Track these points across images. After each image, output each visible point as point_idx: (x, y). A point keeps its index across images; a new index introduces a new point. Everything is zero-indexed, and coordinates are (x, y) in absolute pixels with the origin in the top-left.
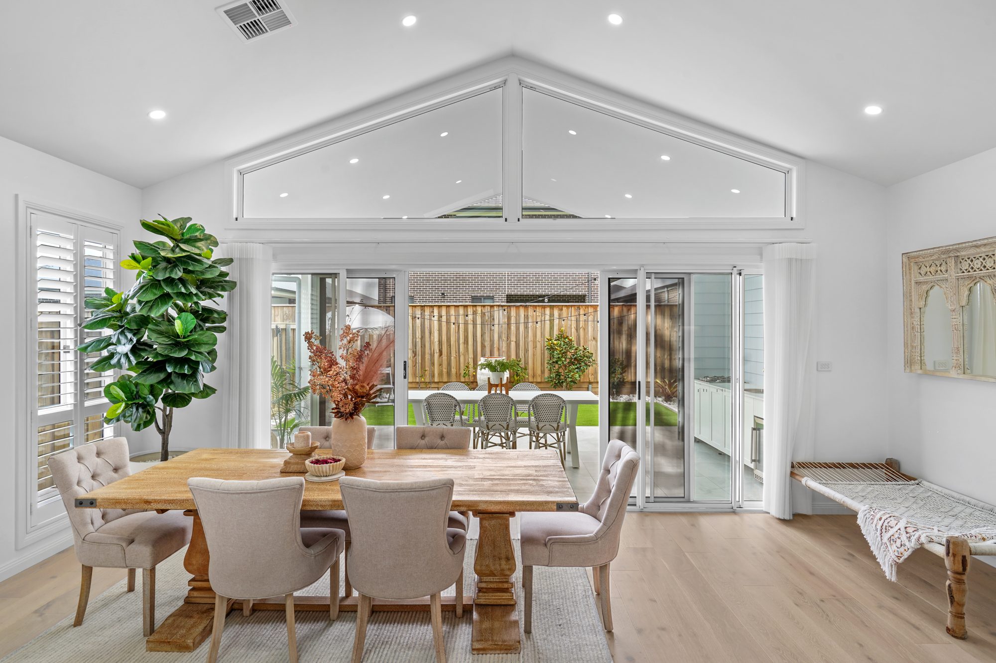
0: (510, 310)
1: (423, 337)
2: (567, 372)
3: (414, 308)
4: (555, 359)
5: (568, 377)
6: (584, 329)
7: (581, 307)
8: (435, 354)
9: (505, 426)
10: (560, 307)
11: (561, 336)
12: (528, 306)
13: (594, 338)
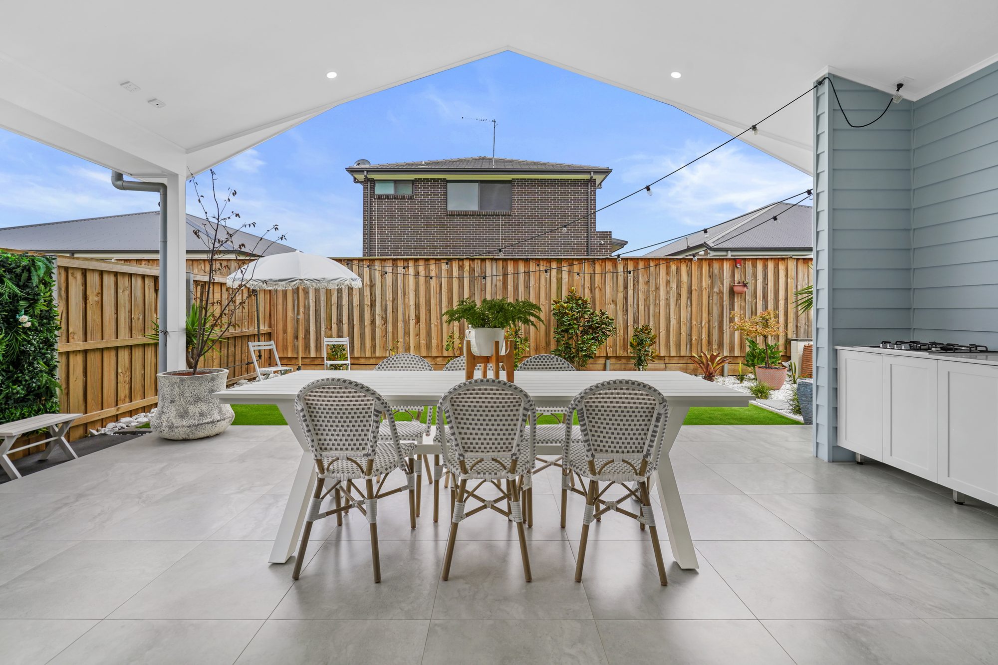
0: (507, 265)
1: (395, 300)
2: (580, 344)
3: (383, 262)
4: (566, 327)
5: (582, 351)
6: (601, 289)
7: (596, 262)
8: (411, 321)
9: (508, 464)
10: (570, 262)
11: (572, 298)
12: (529, 259)
13: (613, 301)
